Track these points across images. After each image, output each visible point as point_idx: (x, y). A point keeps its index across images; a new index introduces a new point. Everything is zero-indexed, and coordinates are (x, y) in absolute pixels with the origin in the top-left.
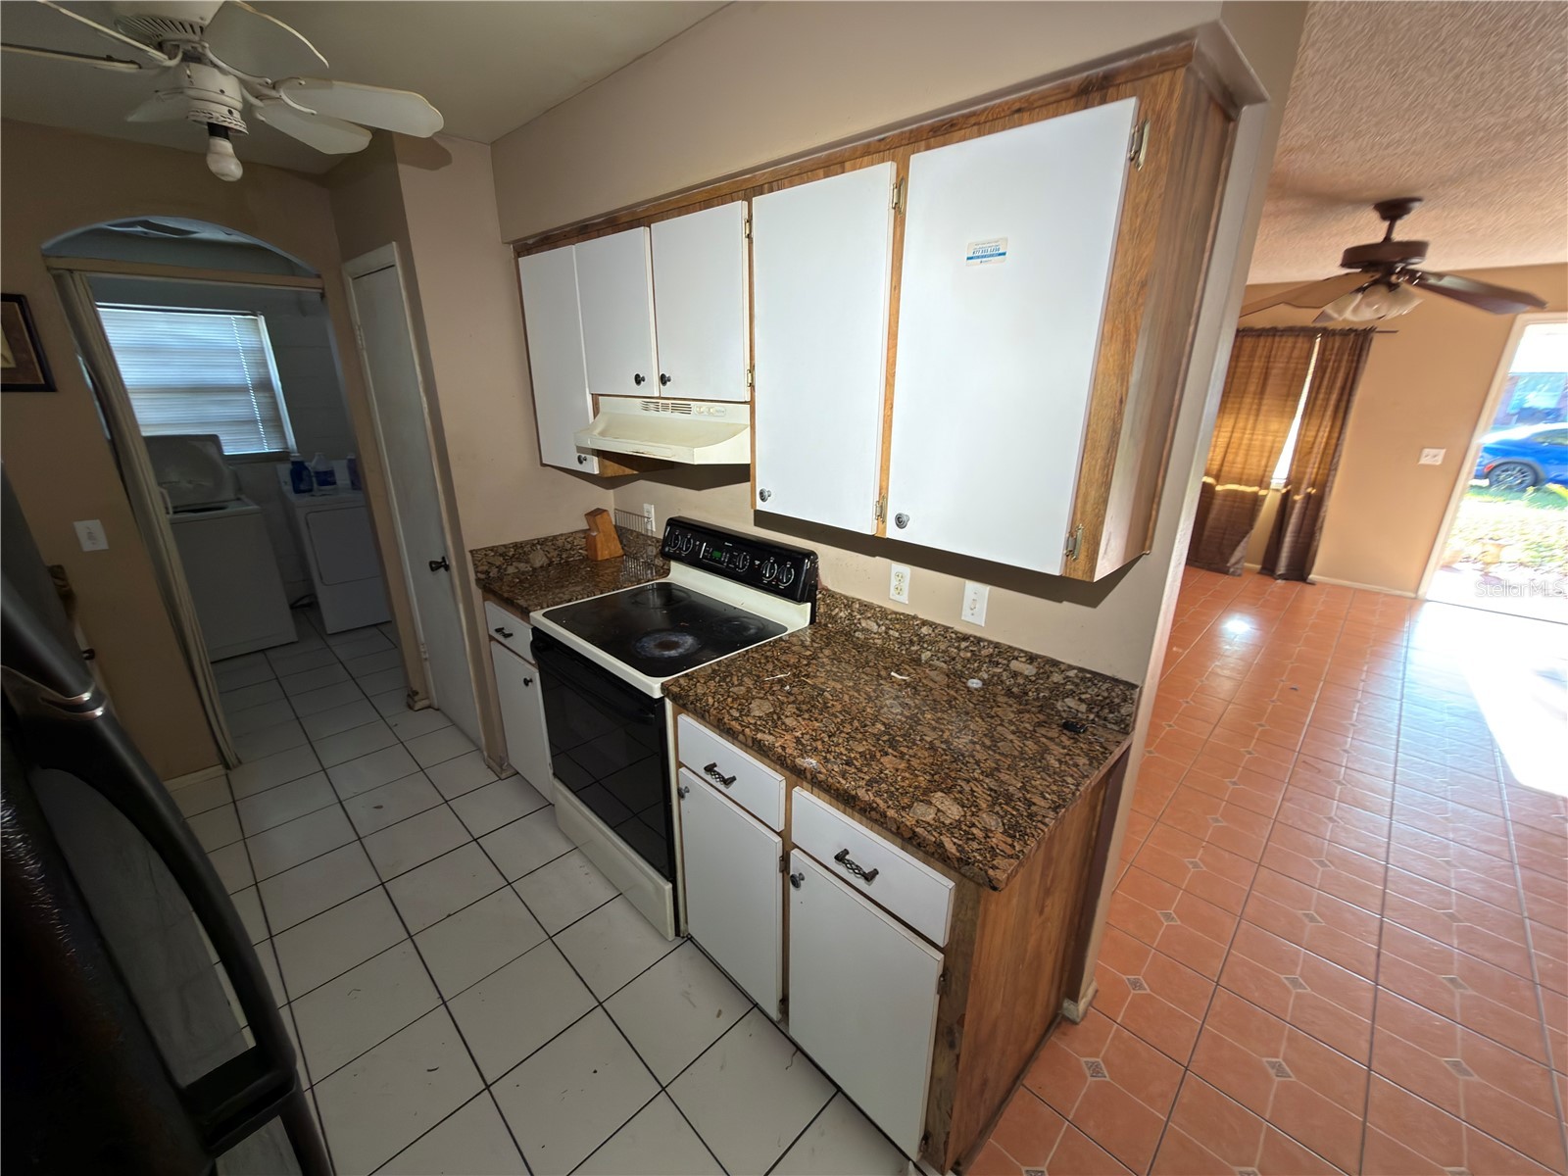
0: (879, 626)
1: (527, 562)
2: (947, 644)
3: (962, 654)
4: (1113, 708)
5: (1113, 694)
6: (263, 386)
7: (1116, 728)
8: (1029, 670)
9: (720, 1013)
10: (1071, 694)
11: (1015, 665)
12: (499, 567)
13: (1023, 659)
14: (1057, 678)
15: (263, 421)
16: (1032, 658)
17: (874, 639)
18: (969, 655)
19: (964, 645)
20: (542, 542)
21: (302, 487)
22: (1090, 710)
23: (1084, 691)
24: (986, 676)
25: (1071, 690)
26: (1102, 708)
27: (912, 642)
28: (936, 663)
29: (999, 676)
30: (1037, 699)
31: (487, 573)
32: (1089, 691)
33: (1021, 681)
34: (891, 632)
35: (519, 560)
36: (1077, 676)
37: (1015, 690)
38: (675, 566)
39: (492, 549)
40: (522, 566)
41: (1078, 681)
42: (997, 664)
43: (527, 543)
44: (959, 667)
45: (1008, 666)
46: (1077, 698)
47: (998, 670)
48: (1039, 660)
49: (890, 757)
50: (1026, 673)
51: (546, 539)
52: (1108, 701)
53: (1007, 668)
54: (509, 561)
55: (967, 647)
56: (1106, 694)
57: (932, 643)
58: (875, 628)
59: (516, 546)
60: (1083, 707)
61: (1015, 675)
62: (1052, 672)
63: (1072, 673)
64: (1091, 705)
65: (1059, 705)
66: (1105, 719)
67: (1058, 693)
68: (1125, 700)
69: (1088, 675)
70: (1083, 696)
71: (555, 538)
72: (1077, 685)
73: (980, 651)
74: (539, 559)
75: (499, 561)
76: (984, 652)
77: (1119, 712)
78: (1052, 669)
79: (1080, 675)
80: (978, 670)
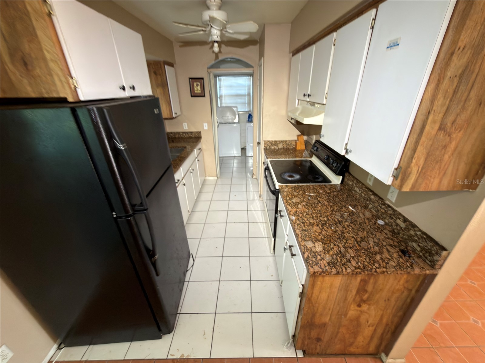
0: (359, 190)
1: (277, 146)
2: (378, 204)
3: (382, 210)
4: (431, 255)
5: (433, 249)
6: (249, 94)
7: (429, 263)
8: (403, 225)
9: (272, 276)
10: (415, 241)
11: (398, 221)
12: (269, 146)
13: (402, 220)
14: (412, 232)
15: (247, 104)
16: (405, 220)
17: (357, 195)
18: (384, 211)
19: (383, 207)
20: (282, 142)
21: (250, 120)
22: (421, 251)
23: (421, 242)
24: (387, 221)
25: (416, 240)
26: (426, 252)
27: (367, 200)
28: (373, 210)
29: (392, 223)
30: (402, 238)
31: (266, 147)
32: (423, 243)
33: (399, 228)
34: (363, 194)
35: (275, 145)
36: (420, 235)
37: (396, 231)
38: (314, 156)
39: (269, 141)
40: (276, 147)
41: (420, 237)
42: (392, 218)
43: (278, 141)
44: (379, 214)
45: (396, 221)
46: (417, 244)
47: (392, 221)
48: (408, 223)
49: (318, 227)
50: (401, 226)
51: (284, 141)
52: (429, 251)
53: (395, 221)
54: (272, 145)
55: (384, 208)
56: (429, 247)
57: (373, 202)
58: (358, 191)
59: (275, 141)
60: (419, 249)
61: (397, 225)
62: (411, 229)
63: (419, 233)
64: (422, 249)
65: (410, 243)
66: (426, 258)
67: (411, 238)
68: (437, 254)
69: (425, 237)
70: (420, 244)
71: (286, 141)
72: (419, 239)
73: (387, 211)
74: (281, 146)
75: (270, 145)
76: (389, 212)
77: (433, 257)
78: (411, 228)
79: (422, 235)
80: (385, 218)
